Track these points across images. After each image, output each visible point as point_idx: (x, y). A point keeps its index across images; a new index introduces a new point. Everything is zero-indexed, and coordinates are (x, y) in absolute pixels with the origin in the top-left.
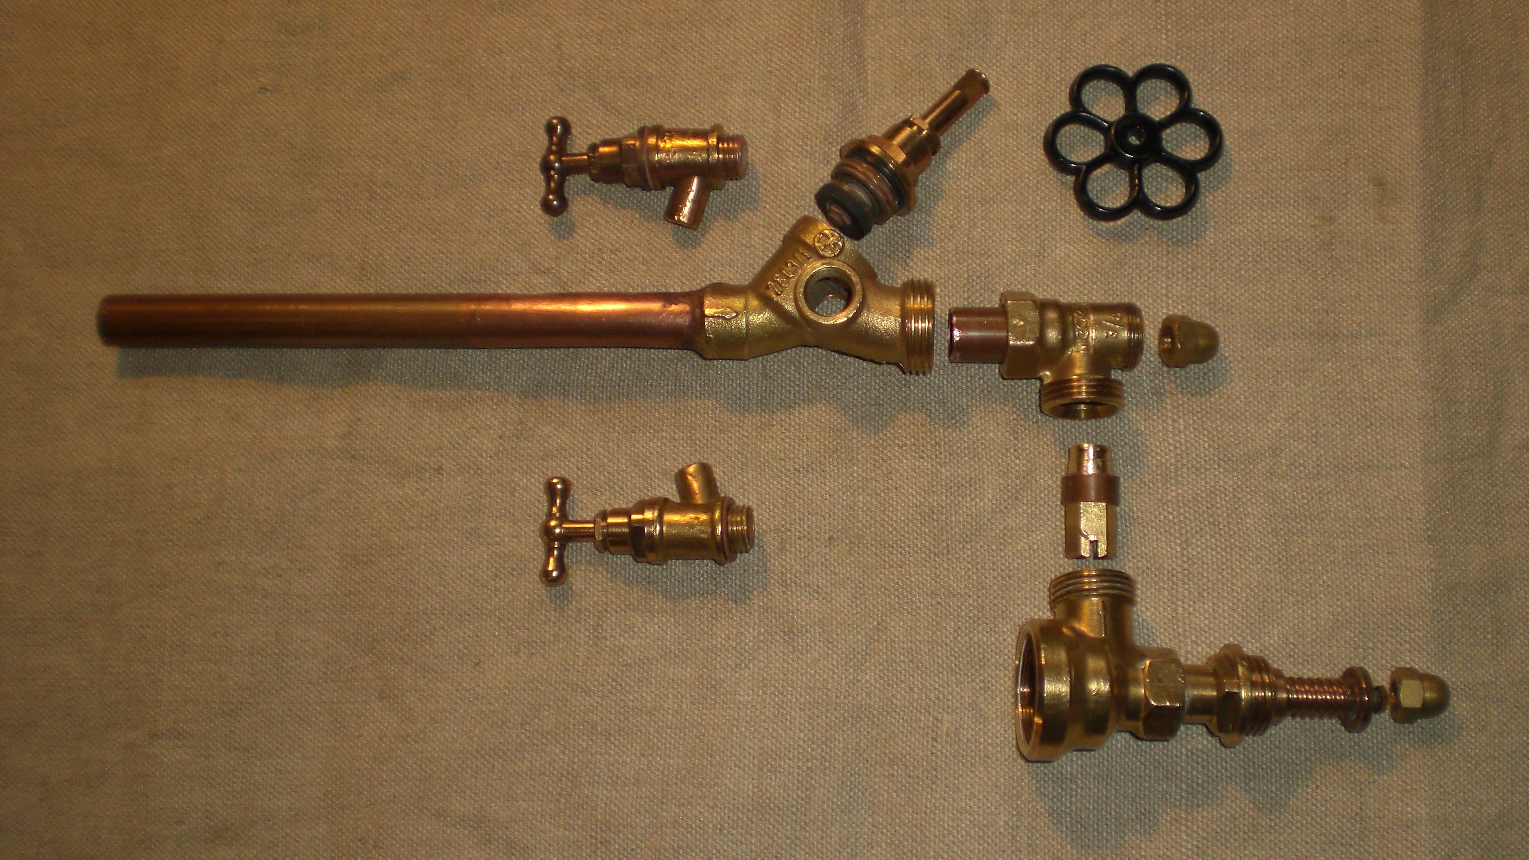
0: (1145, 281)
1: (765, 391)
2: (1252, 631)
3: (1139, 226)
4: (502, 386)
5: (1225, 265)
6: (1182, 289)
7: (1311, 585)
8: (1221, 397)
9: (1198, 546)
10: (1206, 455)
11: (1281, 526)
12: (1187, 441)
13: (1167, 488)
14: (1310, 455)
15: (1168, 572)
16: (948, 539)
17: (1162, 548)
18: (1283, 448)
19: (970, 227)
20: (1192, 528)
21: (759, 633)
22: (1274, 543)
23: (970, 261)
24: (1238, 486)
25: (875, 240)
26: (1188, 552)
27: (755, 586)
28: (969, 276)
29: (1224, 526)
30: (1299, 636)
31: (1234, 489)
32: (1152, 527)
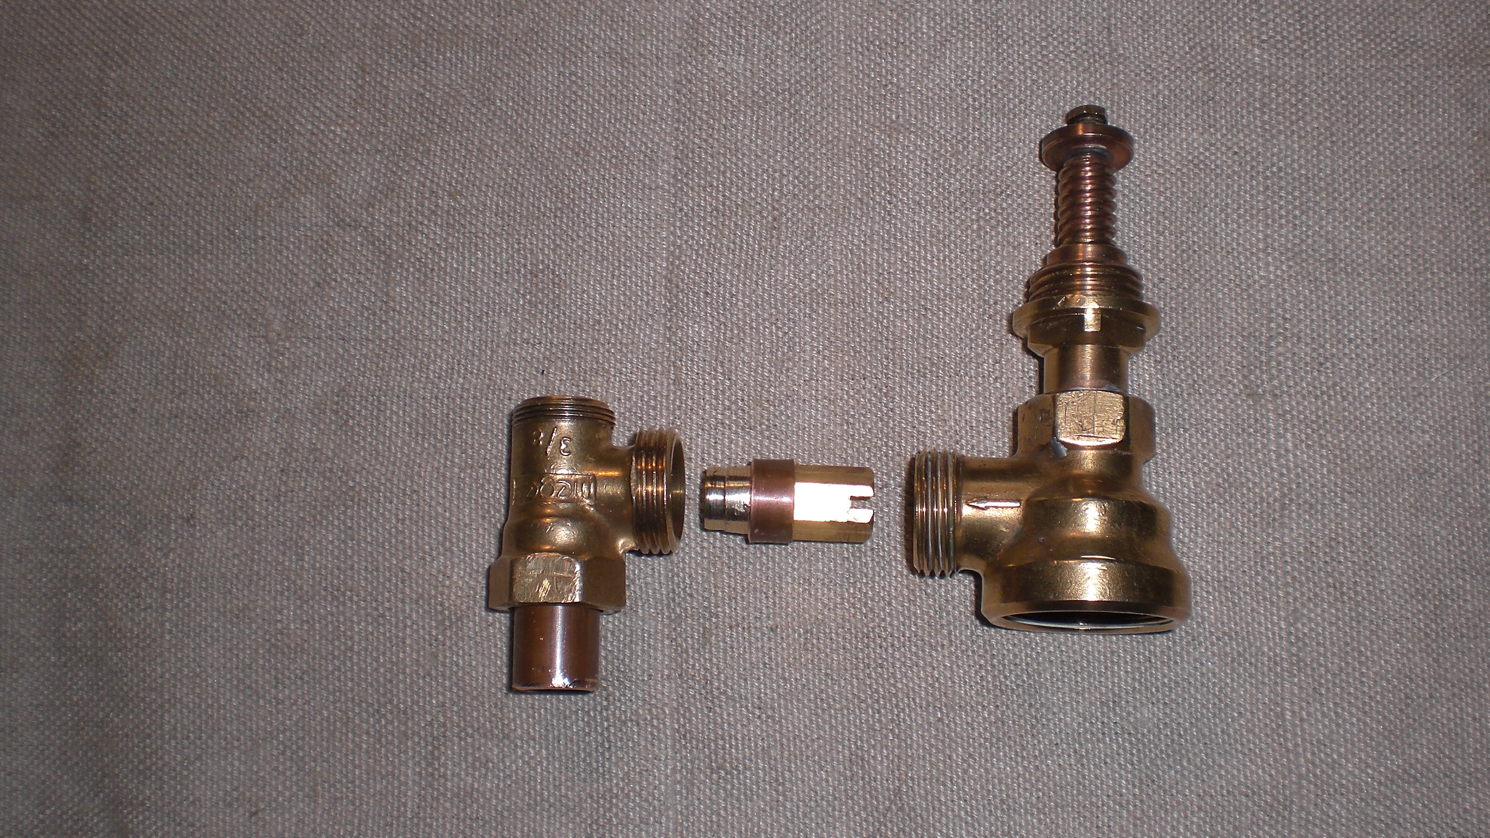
0: (1233, 231)
1: (680, 408)
2: (1391, 743)
3: (1224, 149)
4: (285, 396)
5: (1348, 204)
6: (1287, 241)
7: (1472, 671)
8: (1344, 398)
9: (1310, 620)
10: (1324, 486)
11: (1430, 586)
12: (1297, 466)
13: (1268, 535)
14: (1471, 481)
15: (1269, 659)
16: (949, 623)
17: (1260, 624)
18: (1433, 470)
19: (981, 153)
20: (1303, 594)
21: (674, 770)
22: (1420, 612)
23: (981, 204)
24: (1370, 530)
25: (839, 176)
26: (1297, 629)
27: (666, 700)
28: (979, 228)
29: (1349, 589)
30: (1457, 746)
31: (1363, 534)
32: (1245, 593)
